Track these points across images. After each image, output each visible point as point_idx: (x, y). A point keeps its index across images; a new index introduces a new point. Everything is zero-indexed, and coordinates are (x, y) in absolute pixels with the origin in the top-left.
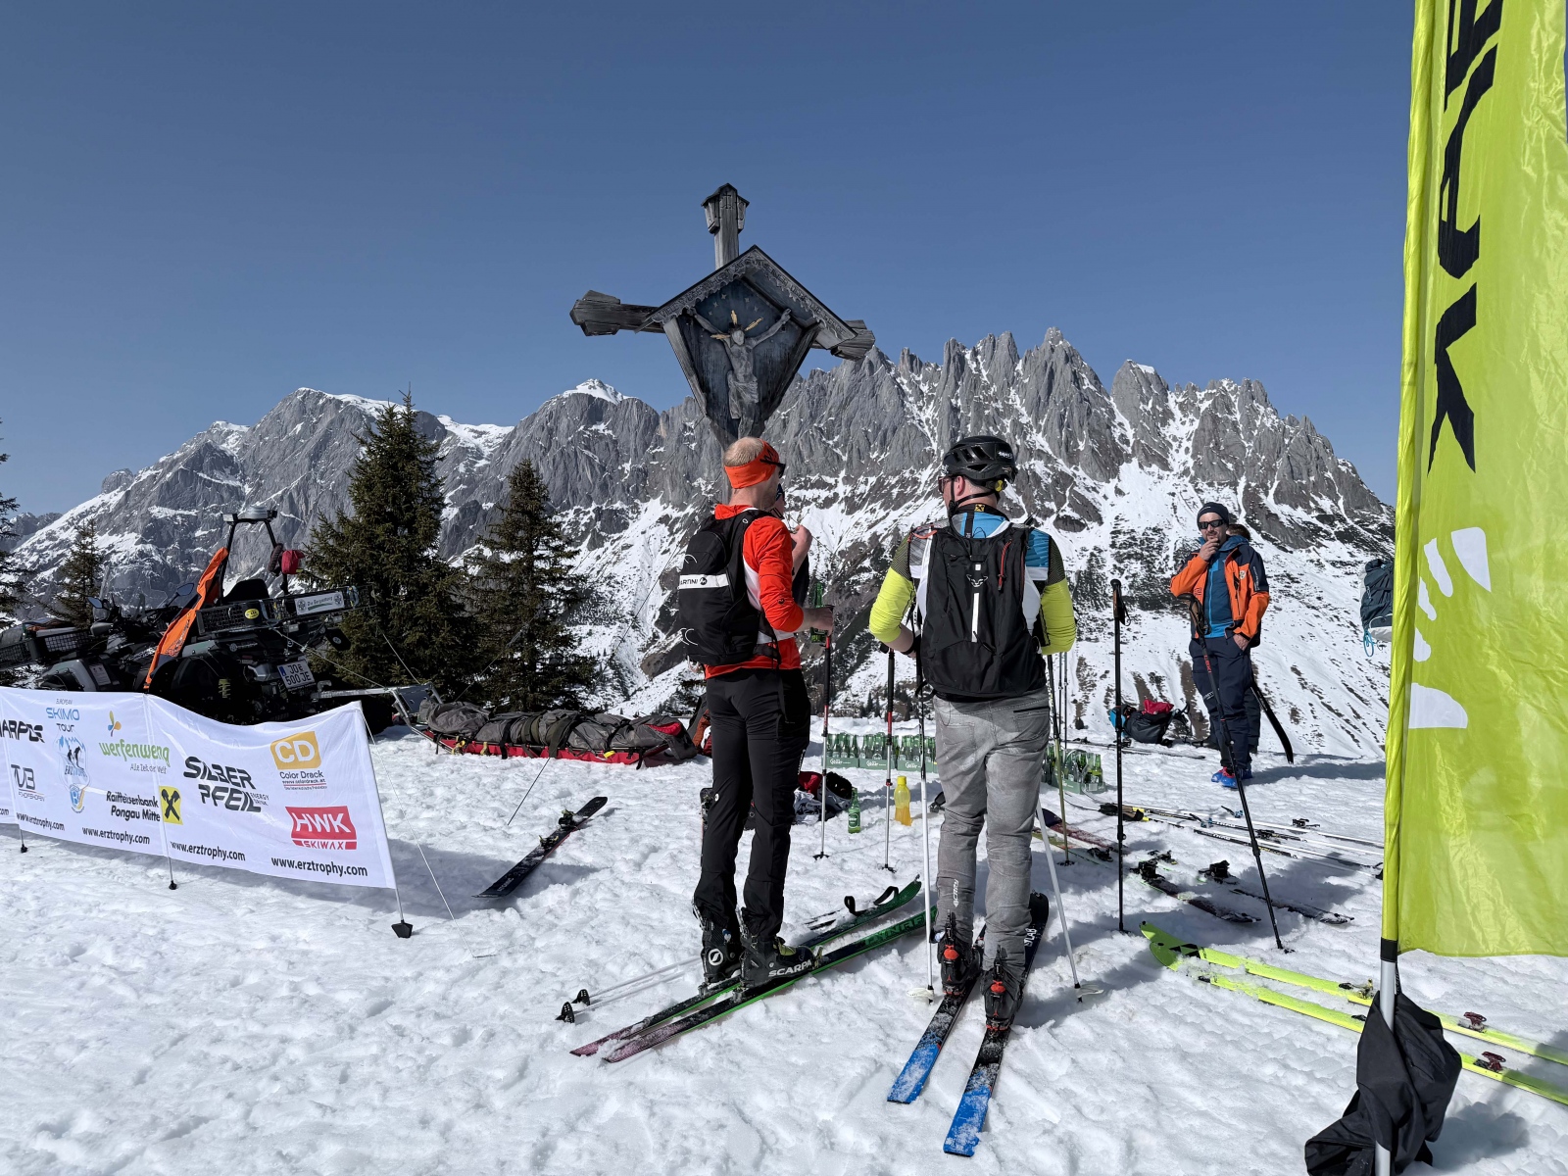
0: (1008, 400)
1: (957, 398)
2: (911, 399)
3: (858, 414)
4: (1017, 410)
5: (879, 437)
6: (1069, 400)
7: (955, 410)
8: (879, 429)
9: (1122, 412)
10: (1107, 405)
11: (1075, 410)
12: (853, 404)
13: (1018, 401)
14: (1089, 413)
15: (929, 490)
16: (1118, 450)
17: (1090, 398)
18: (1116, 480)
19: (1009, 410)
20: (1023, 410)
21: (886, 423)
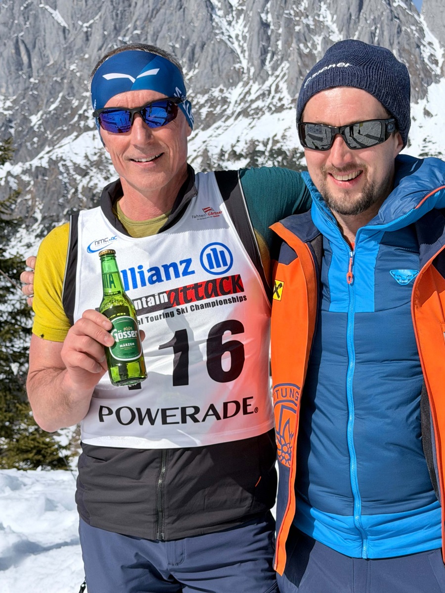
0: (319, 16)
1: (267, 13)
2: (220, 13)
3: (165, 27)
4: (328, 28)
5: (187, 54)
6: (380, 17)
7: (266, 25)
8: (187, 44)
9: (432, 31)
10: (416, 23)
11: (386, 28)
12: (160, 16)
13: (329, 18)
14: (399, 32)
15: (239, 109)
16: (427, 71)
17: (401, 16)
18: (425, 101)
19: (320, 26)
20: (334, 27)
21: (194, 39)
